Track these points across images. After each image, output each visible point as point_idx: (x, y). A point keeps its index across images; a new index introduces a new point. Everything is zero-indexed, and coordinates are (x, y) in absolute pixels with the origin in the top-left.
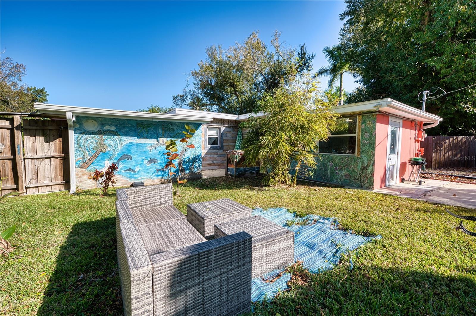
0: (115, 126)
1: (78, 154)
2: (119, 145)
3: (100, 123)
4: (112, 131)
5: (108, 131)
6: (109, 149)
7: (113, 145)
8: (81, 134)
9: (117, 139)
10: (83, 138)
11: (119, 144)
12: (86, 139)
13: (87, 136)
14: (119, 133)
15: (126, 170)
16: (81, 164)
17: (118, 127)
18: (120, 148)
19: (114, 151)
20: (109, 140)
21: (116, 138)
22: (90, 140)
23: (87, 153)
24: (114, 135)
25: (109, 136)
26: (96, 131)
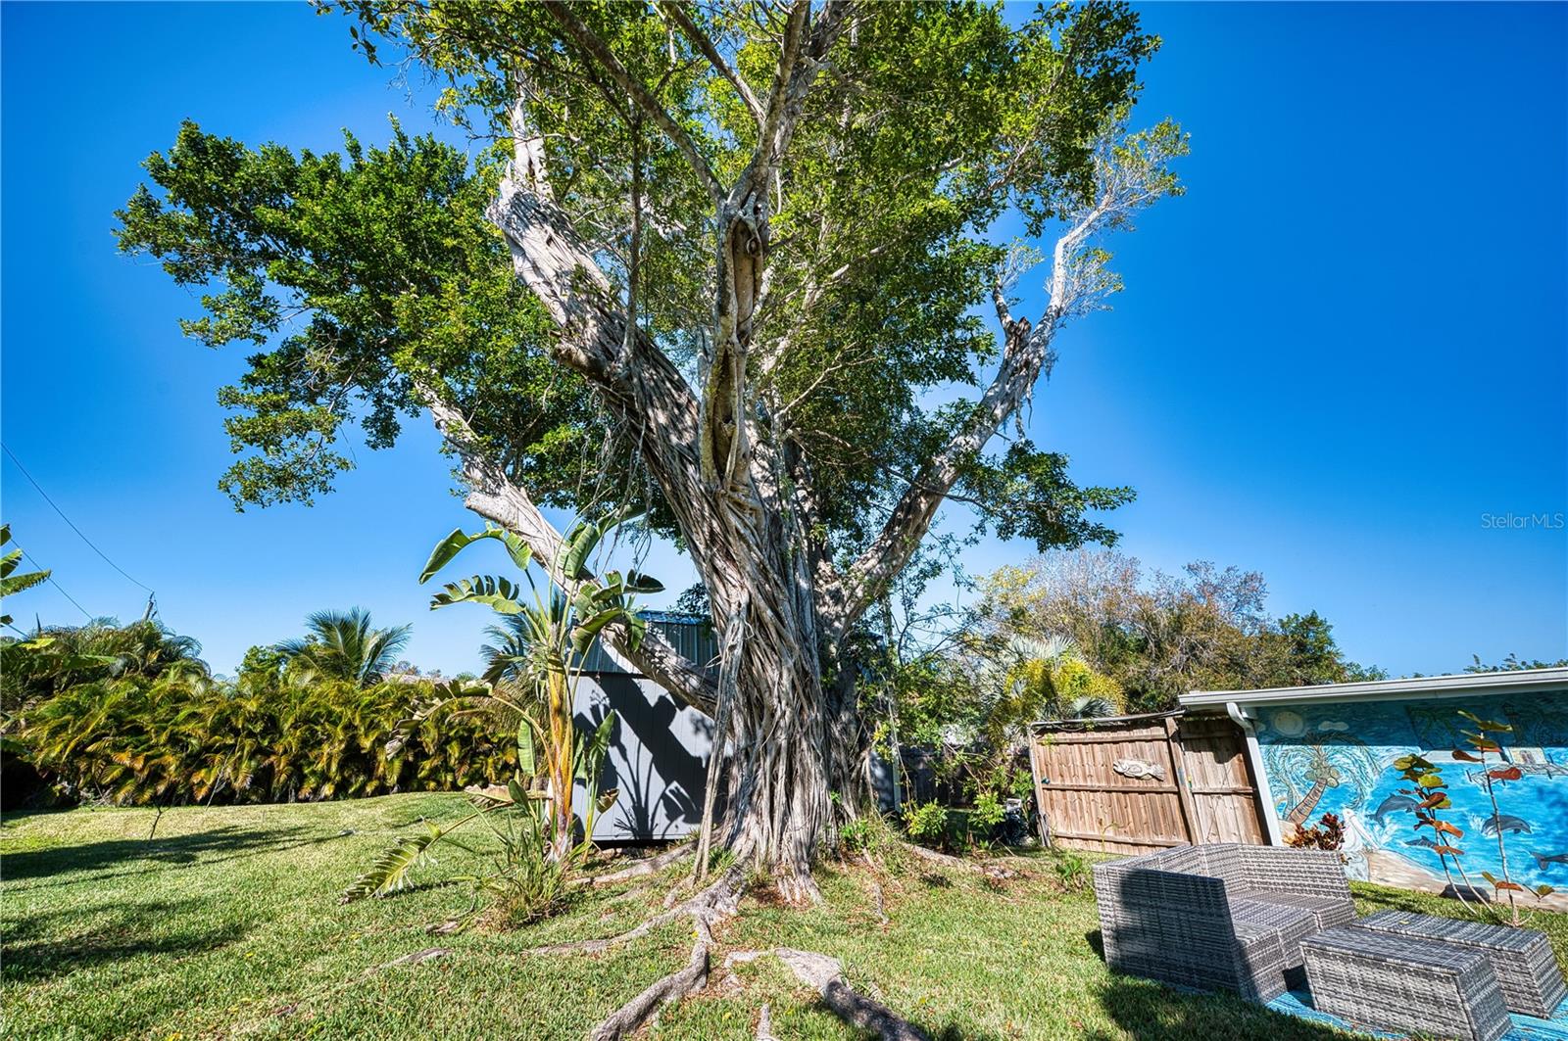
0: (1347, 720)
1: (1277, 789)
2: (1369, 770)
3: (1306, 716)
4: (1340, 733)
5: (1330, 733)
6: (1344, 779)
7: (1355, 770)
8: (1273, 743)
9: (1358, 753)
10: (1278, 754)
11: (1367, 766)
12: (1285, 755)
13: (1285, 747)
14: (1360, 738)
15: (1414, 843)
16: (1288, 812)
17: (1353, 723)
18: (1374, 777)
19: (1360, 784)
20: (1338, 756)
21: (1356, 751)
22: (1295, 756)
23: (1296, 787)
24: (1349, 743)
25: (1337, 747)
26: (1302, 735)
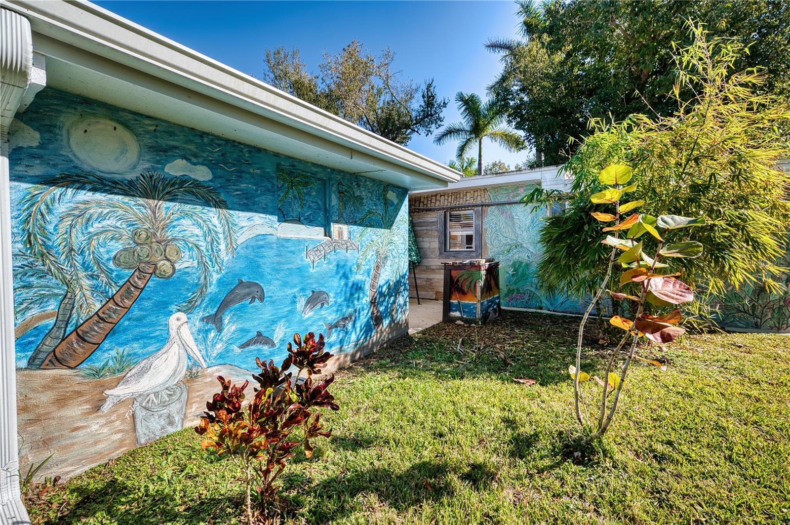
0: (212, 165)
1: (31, 294)
2: (222, 247)
3: (149, 141)
4: (197, 184)
5: (182, 182)
6: (186, 263)
7: (203, 245)
8: (51, 181)
9: (215, 221)
10: (61, 208)
11: (222, 241)
12: (80, 214)
13: (84, 195)
14: (223, 197)
15: (247, 344)
16: (50, 343)
17: (219, 172)
18: (225, 256)
19: (206, 269)
20: (186, 222)
21: (213, 216)
22: (101, 217)
23: (86, 283)
24: (207, 203)
25: (187, 207)
26: (131, 176)
